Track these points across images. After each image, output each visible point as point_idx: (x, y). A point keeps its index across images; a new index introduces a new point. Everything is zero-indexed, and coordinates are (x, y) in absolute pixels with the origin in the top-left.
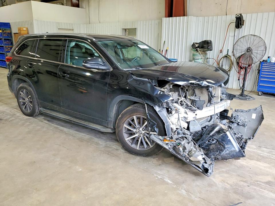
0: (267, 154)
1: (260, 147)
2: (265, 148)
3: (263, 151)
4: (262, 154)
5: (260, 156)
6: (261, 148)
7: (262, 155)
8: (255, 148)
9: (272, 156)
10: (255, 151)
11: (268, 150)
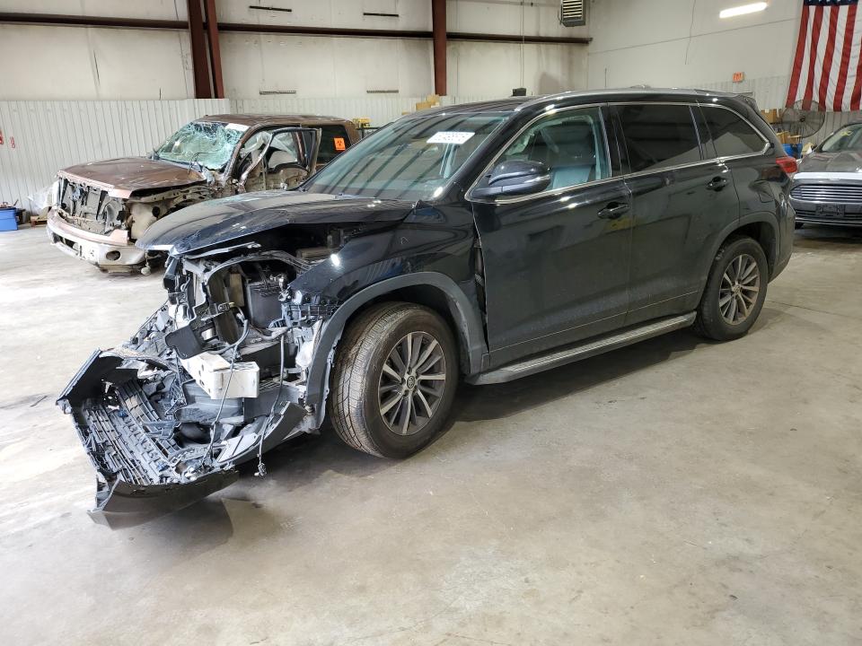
0: (31, 506)
1: (63, 516)
2: (48, 523)
3: (48, 509)
4: (47, 498)
5: (46, 489)
6: (59, 514)
7: (46, 494)
8: (76, 504)
9: (12, 508)
10: (70, 495)
11: (34, 520)
